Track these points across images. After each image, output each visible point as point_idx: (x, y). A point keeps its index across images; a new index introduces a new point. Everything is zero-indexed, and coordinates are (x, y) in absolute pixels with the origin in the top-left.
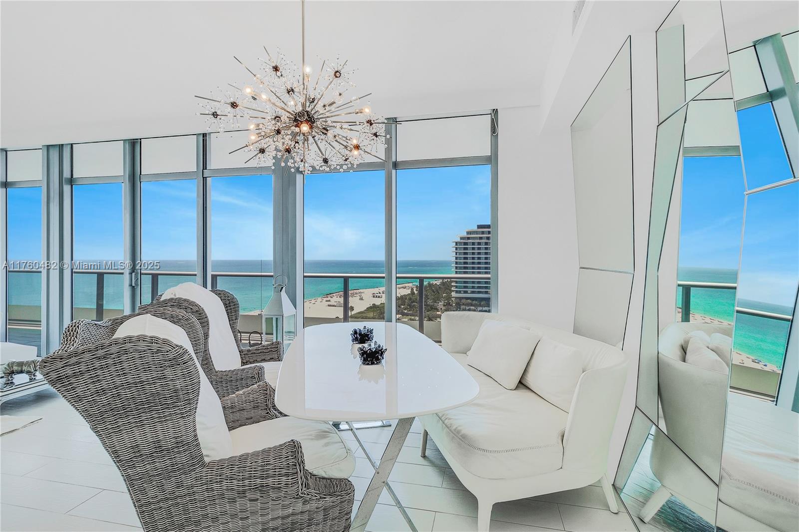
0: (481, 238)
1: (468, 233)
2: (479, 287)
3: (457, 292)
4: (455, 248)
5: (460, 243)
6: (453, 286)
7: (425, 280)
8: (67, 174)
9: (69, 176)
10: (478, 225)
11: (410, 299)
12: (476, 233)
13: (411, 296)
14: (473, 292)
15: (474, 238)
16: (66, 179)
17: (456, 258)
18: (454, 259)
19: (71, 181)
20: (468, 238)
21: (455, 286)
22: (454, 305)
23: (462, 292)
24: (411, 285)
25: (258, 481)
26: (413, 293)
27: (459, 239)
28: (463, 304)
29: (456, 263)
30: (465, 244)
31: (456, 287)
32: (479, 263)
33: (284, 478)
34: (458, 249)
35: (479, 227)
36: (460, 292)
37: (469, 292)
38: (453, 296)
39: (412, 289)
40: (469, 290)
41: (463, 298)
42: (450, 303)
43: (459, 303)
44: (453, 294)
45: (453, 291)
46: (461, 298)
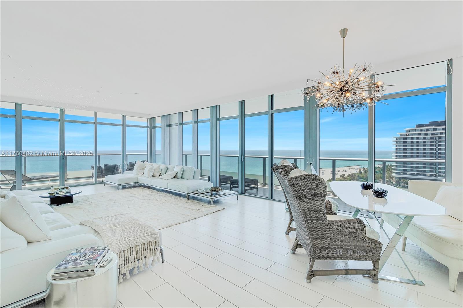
0: (419, 134)
1: (407, 131)
2: (418, 171)
3: (397, 173)
4: (395, 142)
5: (400, 138)
6: (393, 169)
7: (386, 162)
8: (218, 117)
9: (219, 118)
10: (416, 125)
11: (358, 176)
12: (415, 130)
13: (359, 174)
14: (412, 174)
15: (412, 135)
16: (218, 118)
17: (397, 149)
18: (395, 150)
19: (219, 119)
20: (408, 135)
21: (395, 169)
22: (395, 182)
23: (401, 173)
24: (359, 167)
25: (348, 229)
26: (361, 173)
27: (400, 136)
28: (403, 182)
29: (396, 153)
30: (404, 139)
31: (397, 170)
32: (418, 153)
33: (358, 230)
34: (398, 143)
35: (418, 126)
36: (400, 173)
37: (407, 174)
38: (393, 176)
39: (360, 170)
40: (408, 173)
41: (402, 178)
42: (391, 181)
43: (399, 181)
44: (394, 175)
45: (394, 172)
46: (400, 178)
